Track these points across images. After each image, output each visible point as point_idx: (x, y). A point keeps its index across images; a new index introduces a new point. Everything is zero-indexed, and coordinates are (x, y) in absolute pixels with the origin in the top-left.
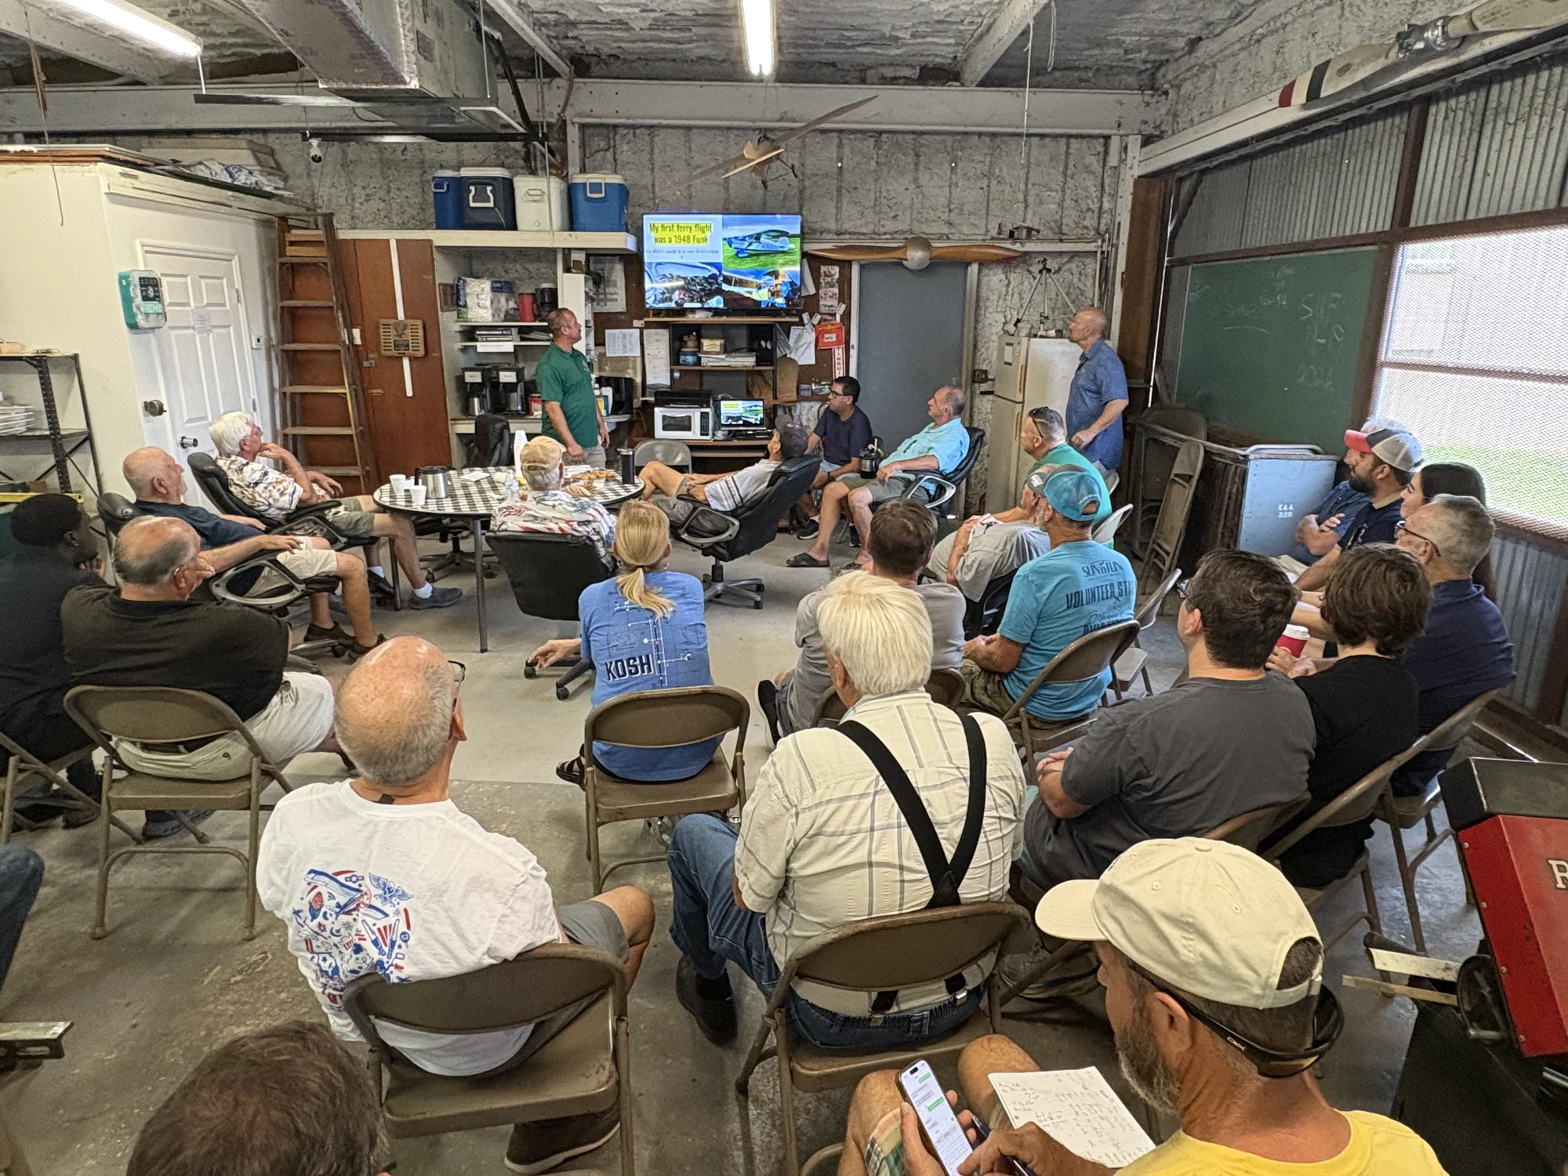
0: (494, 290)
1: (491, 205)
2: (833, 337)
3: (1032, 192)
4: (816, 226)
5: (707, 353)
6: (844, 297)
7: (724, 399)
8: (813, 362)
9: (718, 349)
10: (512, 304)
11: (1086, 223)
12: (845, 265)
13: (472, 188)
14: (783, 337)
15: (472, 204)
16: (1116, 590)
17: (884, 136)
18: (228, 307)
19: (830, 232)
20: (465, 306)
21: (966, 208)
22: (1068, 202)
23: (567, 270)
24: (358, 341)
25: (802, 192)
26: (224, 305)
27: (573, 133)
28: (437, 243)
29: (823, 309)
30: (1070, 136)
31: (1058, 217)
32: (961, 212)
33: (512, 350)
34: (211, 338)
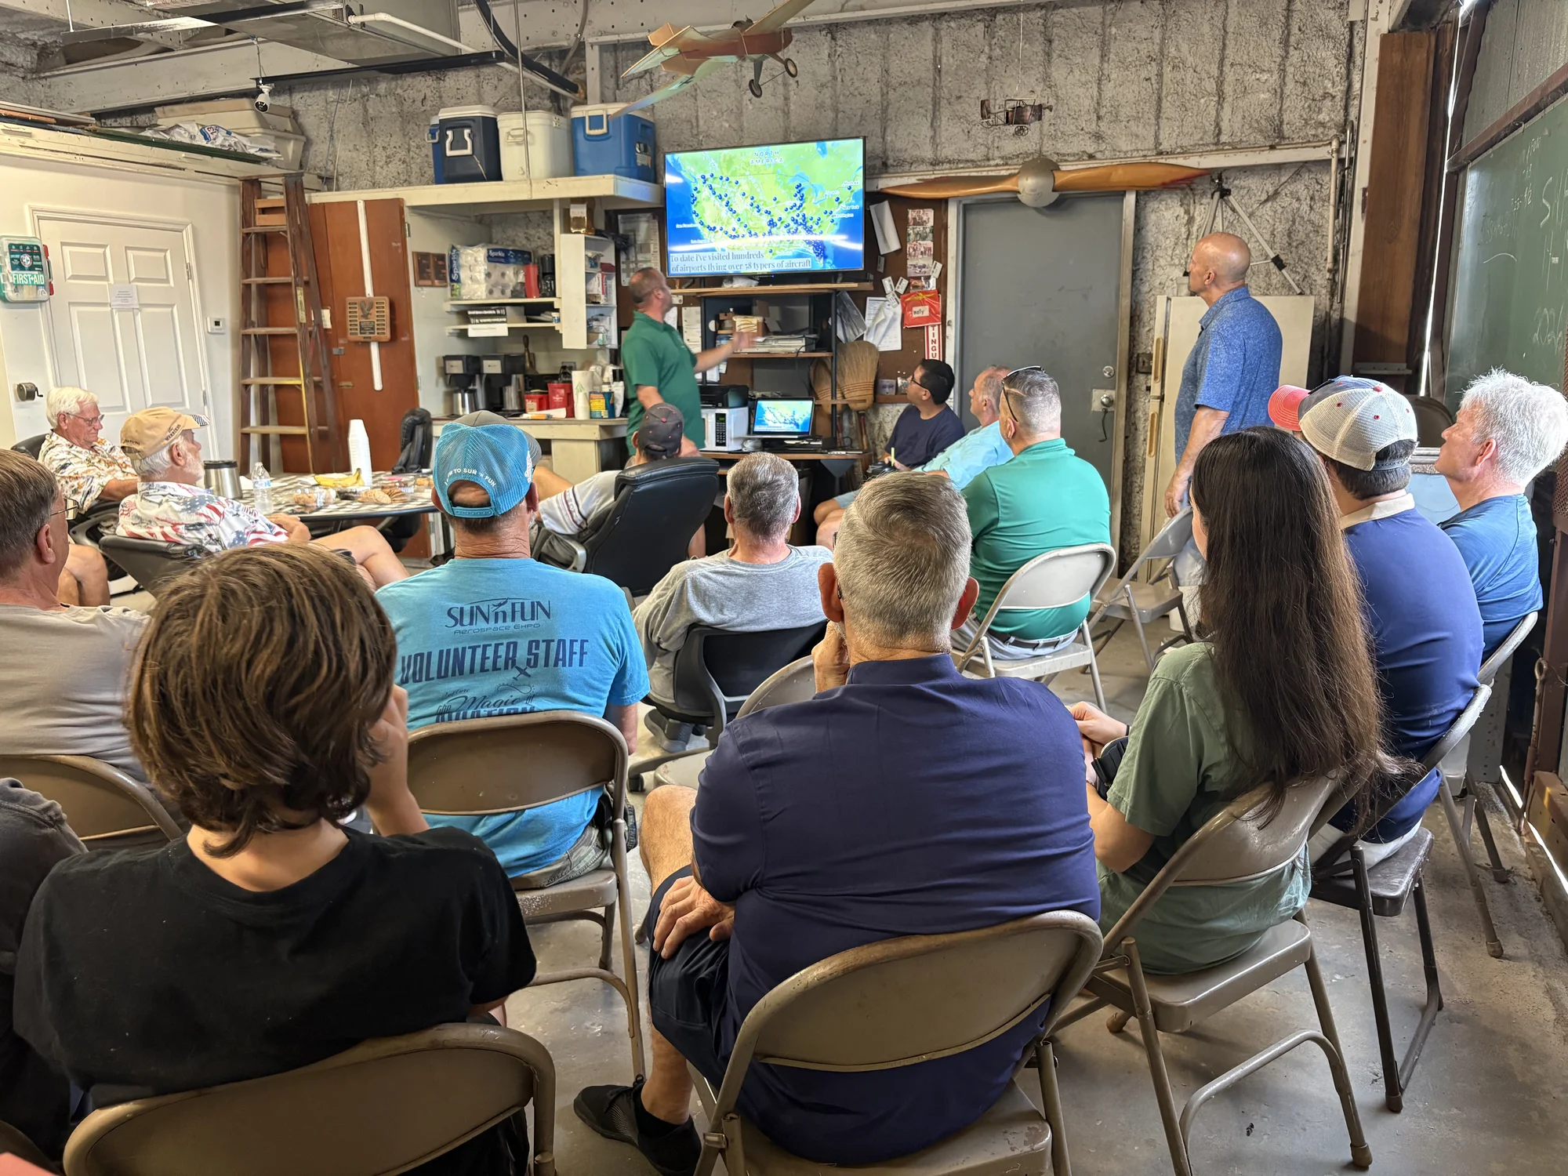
0: (490, 259)
1: (468, 151)
2: (925, 311)
4: (906, 156)
6: (940, 254)
8: (898, 347)
11: (1322, 117)
12: (939, 205)
13: (449, 133)
14: (856, 312)
15: (449, 153)
16: (522, 654)
18: (172, 283)
19: (923, 161)
20: (458, 281)
21: (1125, 112)
22: (1290, 85)
23: (566, 229)
24: (328, 324)
25: (885, 110)
26: (167, 281)
27: (592, 57)
28: (408, 203)
29: (911, 272)
32: (1116, 119)
33: (506, 333)
34: (139, 318)
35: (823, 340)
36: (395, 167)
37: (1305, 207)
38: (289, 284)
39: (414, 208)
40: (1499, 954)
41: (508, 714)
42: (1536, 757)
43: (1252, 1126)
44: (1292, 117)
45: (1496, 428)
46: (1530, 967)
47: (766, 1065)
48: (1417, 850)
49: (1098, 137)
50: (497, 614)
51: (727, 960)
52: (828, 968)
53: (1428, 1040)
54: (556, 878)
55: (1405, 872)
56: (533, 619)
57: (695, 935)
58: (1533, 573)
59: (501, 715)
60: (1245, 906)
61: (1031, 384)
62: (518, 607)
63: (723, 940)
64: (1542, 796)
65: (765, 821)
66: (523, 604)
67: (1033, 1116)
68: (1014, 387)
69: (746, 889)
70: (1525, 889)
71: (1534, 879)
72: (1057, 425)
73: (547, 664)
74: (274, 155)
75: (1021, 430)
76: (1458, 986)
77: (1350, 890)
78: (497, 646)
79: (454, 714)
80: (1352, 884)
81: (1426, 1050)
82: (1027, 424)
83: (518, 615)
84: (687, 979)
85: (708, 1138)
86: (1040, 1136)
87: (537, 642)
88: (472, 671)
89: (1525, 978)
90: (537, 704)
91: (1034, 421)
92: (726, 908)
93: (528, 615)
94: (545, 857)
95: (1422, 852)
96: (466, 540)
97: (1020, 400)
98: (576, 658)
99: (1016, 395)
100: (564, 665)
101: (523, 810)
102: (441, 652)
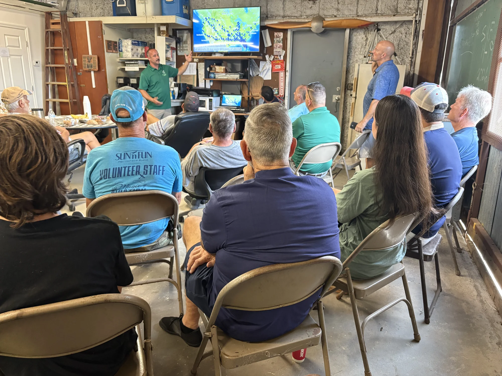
0: (133, 44)
1: (125, 5)
2: (279, 67)
4: (274, 14)
5: (218, 72)
6: (285, 48)
7: (225, 94)
8: (270, 78)
9: (222, 71)
12: (285, 31)
14: (256, 66)
15: (118, 5)
16: (142, 169)
18: (21, 48)
19: (280, 16)
20: (122, 51)
21: (347, 1)
23: (159, 34)
24: (76, 64)
26: (19, 47)
28: (104, 22)
29: (275, 53)
31: (395, 4)
32: (344, 4)
33: (138, 70)
34: (9, 60)
35: (245, 75)
36: (99, 11)
37: (404, 36)
38: (62, 49)
39: (106, 25)
40: (459, 275)
41: (137, 191)
42: (471, 213)
43: (382, 328)
44: (401, 6)
45: (468, 105)
46: (469, 279)
47: (226, 309)
48: (437, 241)
49: (338, 10)
50: (133, 156)
51: (212, 274)
52: (249, 275)
53: (437, 301)
54: (154, 247)
55: (434, 247)
56: (145, 158)
57: (202, 265)
58: (476, 153)
59: (134, 191)
60: (386, 257)
61: (317, 87)
62: (140, 154)
63: (211, 267)
64: (473, 226)
65: (227, 225)
66: (142, 153)
67: (316, 325)
68: (311, 88)
69: (220, 249)
70: (467, 255)
71: (469, 252)
72: (324, 102)
73: (150, 174)
74: (57, 5)
75: (313, 103)
76: (447, 284)
77: (416, 253)
78: (133, 167)
79: (118, 191)
80: (417, 251)
81: (437, 304)
82: (315, 101)
83: (140, 156)
84: (198, 280)
85: (206, 334)
86: (318, 332)
87: (147, 166)
88: (124, 175)
89: (467, 282)
90: (146, 188)
91: (317, 100)
92: (212, 256)
93: (144, 156)
94: (149, 241)
95: (439, 241)
96: (122, 130)
97: (312, 92)
98: (161, 172)
99: (311, 91)
100: (157, 174)
101: (142, 224)
102: (114, 169)
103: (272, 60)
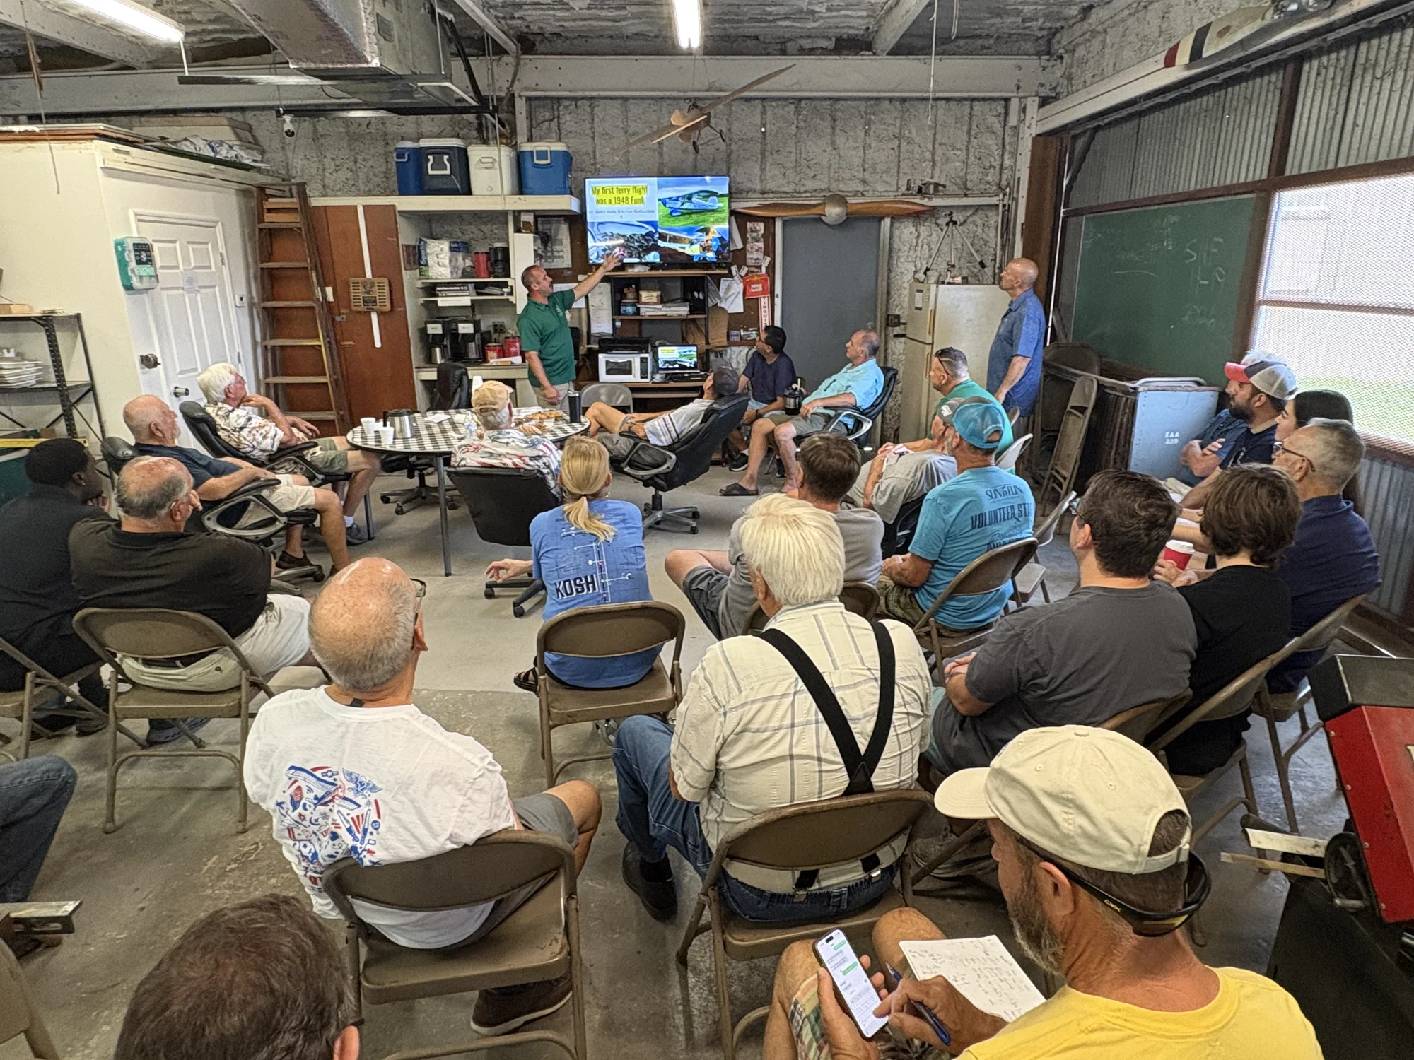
1: (448, 172)
2: (759, 288)
3: (939, 152)
4: (742, 187)
5: (645, 303)
6: (769, 251)
7: (661, 345)
8: (741, 310)
9: (655, 300)
10: (468, 263)
11: (989, 178)
13: (431, 157)
14: (714, 287)
15: (431, 172)
16: (1017, 512)
17: (803, 102)
18: (213, 269)
19: (755, 191)
20: (426, 265)
21: (879, 168)
22: (972, 159)
24: (331, 298)
25: (729, 156)
26: (209, 267)
27: (521, 106)
29: (749, 262)
30: (973, 99)
31: (962, 174)
32: (874, 171)
33: (469, 304)
38: (305, 268)
39: (402, 212)
44: (973, 178)
49: (864, 182)
75: (951, 378)
82: (955, 375)
97: (950, 363)
99: (948, 361)
103: (743, 274)
